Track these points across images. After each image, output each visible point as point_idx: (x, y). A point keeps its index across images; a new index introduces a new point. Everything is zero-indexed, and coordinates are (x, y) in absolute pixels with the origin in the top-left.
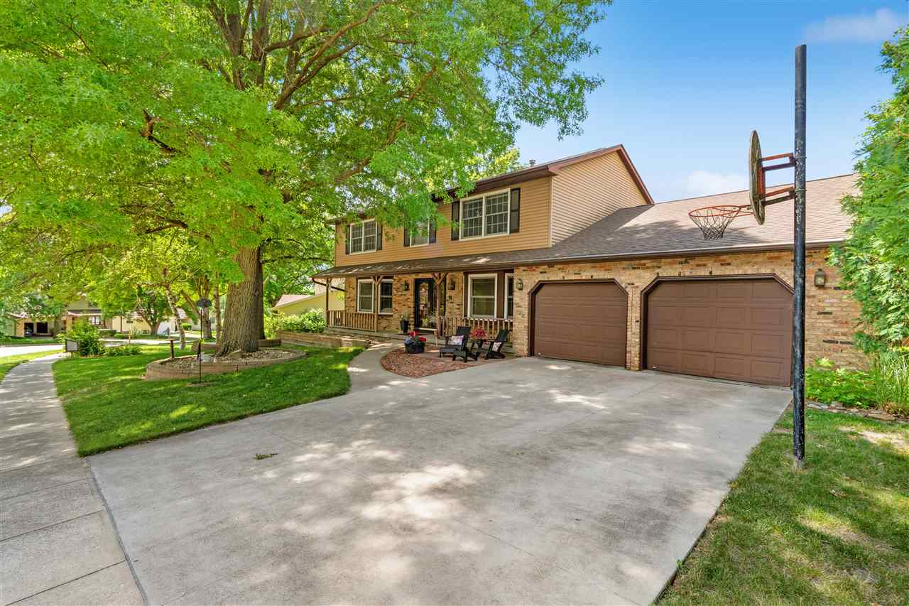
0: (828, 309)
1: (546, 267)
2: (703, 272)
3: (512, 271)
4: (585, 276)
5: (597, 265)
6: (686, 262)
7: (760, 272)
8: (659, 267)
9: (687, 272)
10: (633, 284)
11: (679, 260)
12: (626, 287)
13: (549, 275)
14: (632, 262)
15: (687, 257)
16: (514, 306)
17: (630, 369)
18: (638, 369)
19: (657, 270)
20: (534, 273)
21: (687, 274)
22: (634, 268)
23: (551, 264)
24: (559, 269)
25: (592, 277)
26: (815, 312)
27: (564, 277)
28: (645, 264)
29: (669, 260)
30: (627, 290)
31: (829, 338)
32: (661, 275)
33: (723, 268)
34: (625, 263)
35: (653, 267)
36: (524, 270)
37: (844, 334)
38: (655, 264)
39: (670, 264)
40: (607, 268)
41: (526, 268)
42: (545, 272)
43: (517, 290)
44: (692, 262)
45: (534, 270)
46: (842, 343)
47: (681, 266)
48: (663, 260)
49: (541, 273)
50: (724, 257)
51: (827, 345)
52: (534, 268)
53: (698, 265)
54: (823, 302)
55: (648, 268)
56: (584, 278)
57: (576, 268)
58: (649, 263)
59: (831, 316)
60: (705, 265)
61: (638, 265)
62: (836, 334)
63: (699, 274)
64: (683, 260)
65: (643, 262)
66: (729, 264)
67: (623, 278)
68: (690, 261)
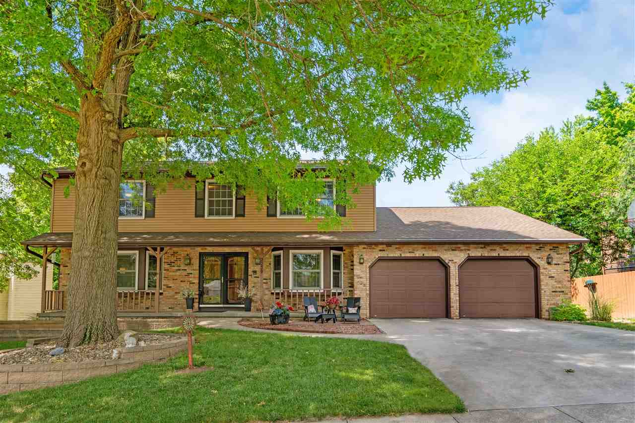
0: (553, 275)
1: (385, 246)
2: (495, 254)
3: (341, 249)
4: (418, 254)
5: (427, 246)
6: (484, 247)
7: (523, 255)
8: (469, 250)
9: (486, 253)
10: (453, 260)
11: (481, 246)
12: (449, 262)
13: (387, 252)
14: (451, 246)
15: (485, 244)
16: (355, 277)
17: (453, 319)
18: (458, 318)
19: (468, 252)
20: (374, 250)
21: (486, 255)
22: (453, 250)
23: (389, 244)
24: (396, 248)
25: (423, 255)
26: (548, 277)
27: (401, 255)
28: (460, 248)
29: (475, 246)
30: (449, 264)
31: (554, 290)
32: (470, 255)
33: (505, 252)
34: (446, 247)
35: (465, 250)
36: (364, 248)
37: (559, 288)
38: (466, 248)
39: (476, 248)
40: (434, 249)
41: (365, 246)
42: (384, 250)
43: (358, 264)
44: (489, 248)
45: (374, 249)
46: (559, 292)
47: (481, 250)
48: (472, 246)
49: (380, 250)
50: (505, 246)
51: (554, 293)
52: (373, 246)
53: (491, 250)
54: (550, 271)
55: (462, 250)
56: (417, 255)
57: (411, 248)
58: (463, 247)
59: (554, 279)
60: (495, 250)
61: (455, 248)
62: (556, 288)
63: (492, 255)
64: (483, 246)
65: (459, 246)
66: (507, 250)
67: (445, 256)
68: (486, 247)
